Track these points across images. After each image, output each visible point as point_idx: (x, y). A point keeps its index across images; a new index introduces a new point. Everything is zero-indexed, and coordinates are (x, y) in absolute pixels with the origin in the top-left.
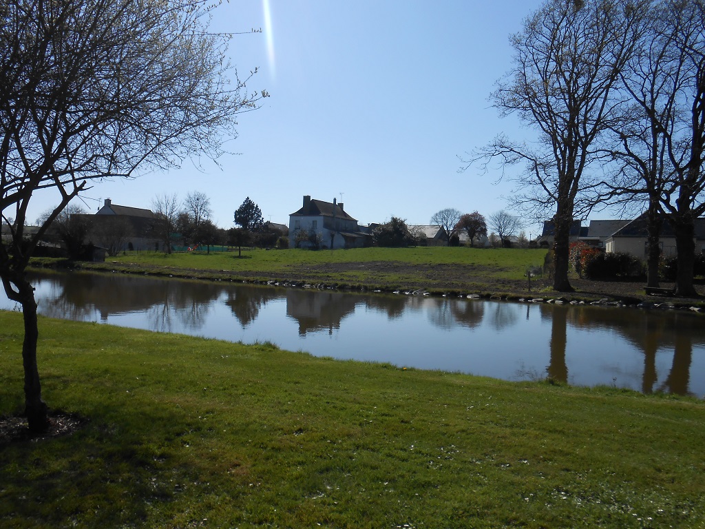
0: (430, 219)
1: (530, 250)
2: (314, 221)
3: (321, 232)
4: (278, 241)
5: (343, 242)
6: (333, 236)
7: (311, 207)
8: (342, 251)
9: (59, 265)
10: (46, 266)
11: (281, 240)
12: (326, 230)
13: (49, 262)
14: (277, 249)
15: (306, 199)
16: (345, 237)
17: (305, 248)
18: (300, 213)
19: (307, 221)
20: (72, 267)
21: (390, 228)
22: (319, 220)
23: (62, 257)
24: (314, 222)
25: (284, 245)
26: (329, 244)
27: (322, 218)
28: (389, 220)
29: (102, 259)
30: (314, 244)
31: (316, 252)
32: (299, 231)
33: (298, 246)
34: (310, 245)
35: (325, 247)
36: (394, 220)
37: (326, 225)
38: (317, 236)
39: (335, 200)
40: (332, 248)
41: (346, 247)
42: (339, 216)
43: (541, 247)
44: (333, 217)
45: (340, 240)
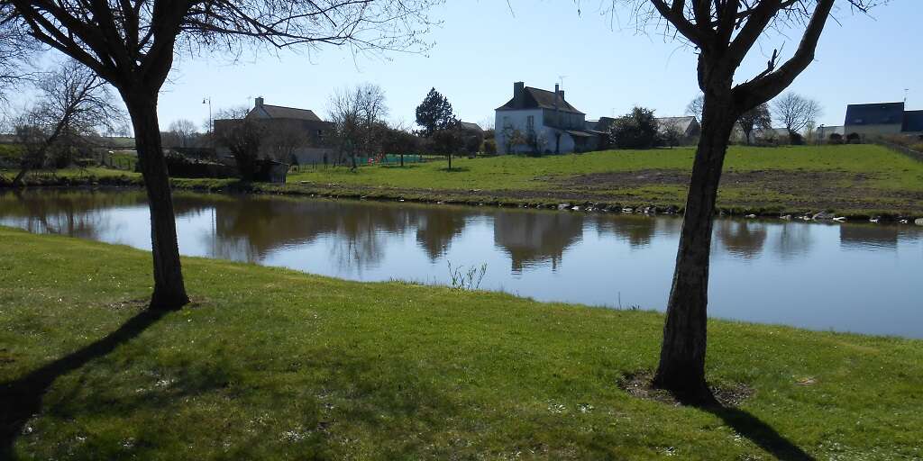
0: (685, 108)
1: (830, 147)
2: (529, 117)
3: (542, 131)
4: (482, 146)
5: (571, 144)
6: (558, 136)
7: (525, 97)
8: (570, 157)
9: (230, 189)
10: (214, 190)
11: (486, 145)
12: (548, 129)
13: (216, 185)
14: (483, 156)
15: (519, 87)
16: (576, 138)
17: (520, 154)
18: (510, 106)
19: (520, 116)
20: (250, 190)
21: (635, 123)
22: (538, 115)
23: (231, 177)
24: (530, 119)
25: (490, 151)
26: (553, 148)
27: (541, 111)
28: (630, 112)
29: (282, 179)
30: (533, 148)
31: (537, 160)
32: (510, 132)
33: (509, 152)
34: (530, 150)
35: (548, 153)
36: (638, 112)
37: (547, 122)
38: (539, 138)
39: (557, 86)
40: (557, 152)
41: (577, 151)
42: (561, 109)
43: (848, 142)
44: (555, 110)
45: (567, 142)
